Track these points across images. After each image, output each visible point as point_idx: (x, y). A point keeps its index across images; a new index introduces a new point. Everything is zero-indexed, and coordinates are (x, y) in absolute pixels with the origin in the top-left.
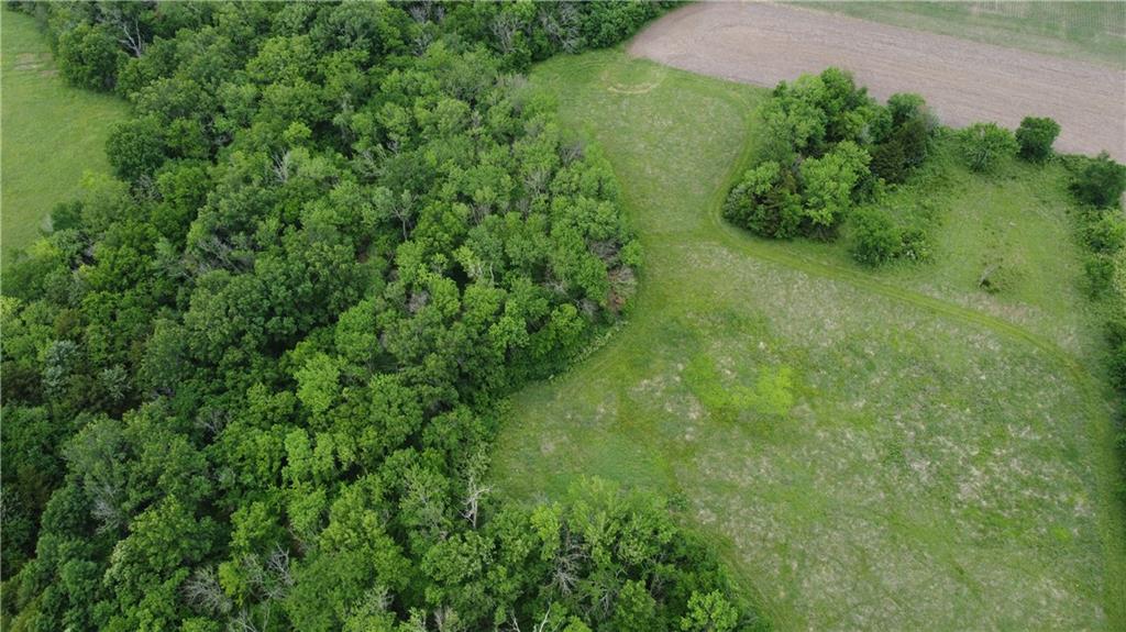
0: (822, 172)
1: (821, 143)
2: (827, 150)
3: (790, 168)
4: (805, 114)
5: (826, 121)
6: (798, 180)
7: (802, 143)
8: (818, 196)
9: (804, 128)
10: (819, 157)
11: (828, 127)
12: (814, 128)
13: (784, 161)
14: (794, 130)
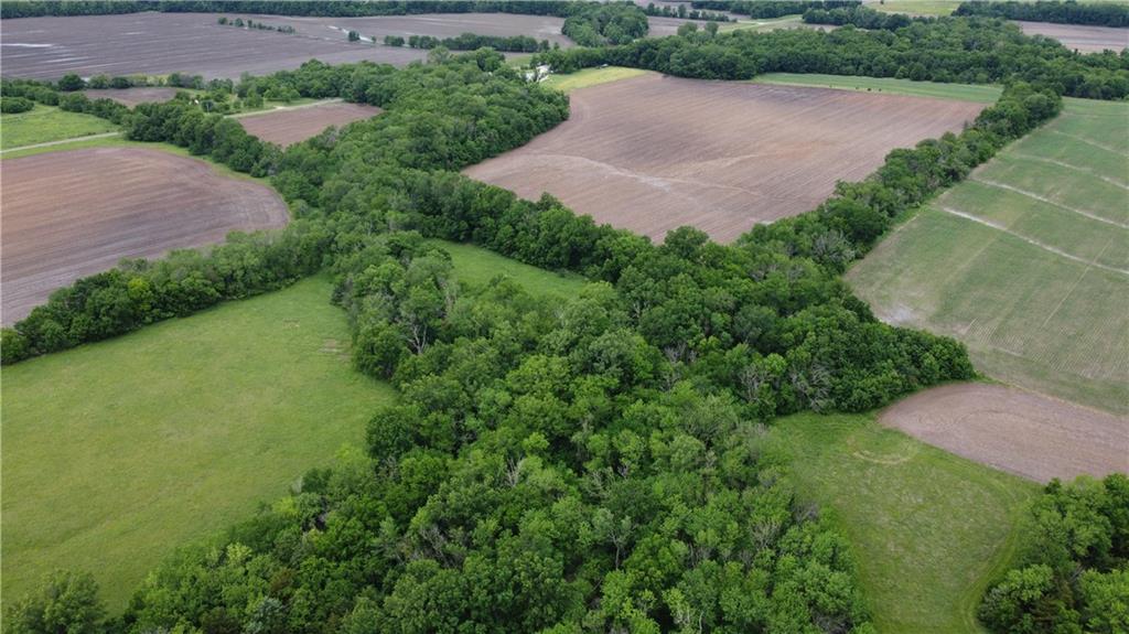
0: (1107, 589)
1: (1107, 556)
2: (1114, 565)
3: (1066, 578)
4: (1086, 519)
5: (1112, 532)
6: (1076, 593)
7: (1082, 551)
8: (1102, 618)
9: (1085, 534)
10: (1105, 570)
11: (1115, 539)
12: (1096, 536)
13: (1060, 569)
14: (1071, 533)
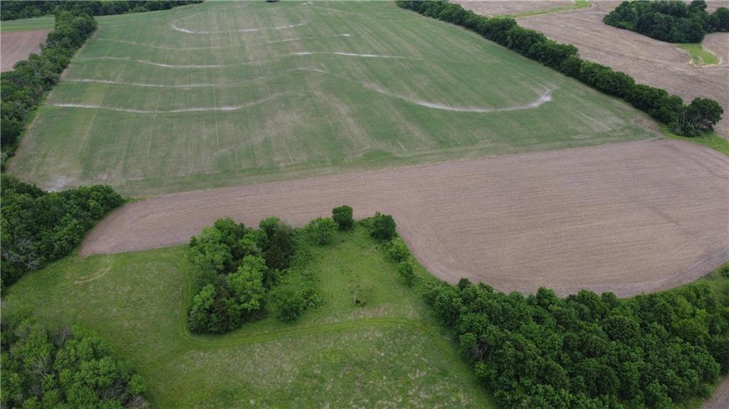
0: (240, 279)
1: (232, 263)
2: (238, 266)
3: (220, 285)
4: (216, 250)
5: (230, 249)
6: (228, 289)
7: (221, 267)
8: (245, 294)
9: (218, 257)
10: (235, 271)
11: (232, 252)
12: (224, 256)
13: (215, 282)
14: (212, 261)
